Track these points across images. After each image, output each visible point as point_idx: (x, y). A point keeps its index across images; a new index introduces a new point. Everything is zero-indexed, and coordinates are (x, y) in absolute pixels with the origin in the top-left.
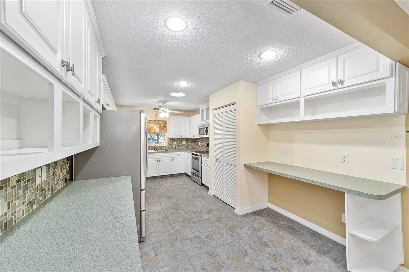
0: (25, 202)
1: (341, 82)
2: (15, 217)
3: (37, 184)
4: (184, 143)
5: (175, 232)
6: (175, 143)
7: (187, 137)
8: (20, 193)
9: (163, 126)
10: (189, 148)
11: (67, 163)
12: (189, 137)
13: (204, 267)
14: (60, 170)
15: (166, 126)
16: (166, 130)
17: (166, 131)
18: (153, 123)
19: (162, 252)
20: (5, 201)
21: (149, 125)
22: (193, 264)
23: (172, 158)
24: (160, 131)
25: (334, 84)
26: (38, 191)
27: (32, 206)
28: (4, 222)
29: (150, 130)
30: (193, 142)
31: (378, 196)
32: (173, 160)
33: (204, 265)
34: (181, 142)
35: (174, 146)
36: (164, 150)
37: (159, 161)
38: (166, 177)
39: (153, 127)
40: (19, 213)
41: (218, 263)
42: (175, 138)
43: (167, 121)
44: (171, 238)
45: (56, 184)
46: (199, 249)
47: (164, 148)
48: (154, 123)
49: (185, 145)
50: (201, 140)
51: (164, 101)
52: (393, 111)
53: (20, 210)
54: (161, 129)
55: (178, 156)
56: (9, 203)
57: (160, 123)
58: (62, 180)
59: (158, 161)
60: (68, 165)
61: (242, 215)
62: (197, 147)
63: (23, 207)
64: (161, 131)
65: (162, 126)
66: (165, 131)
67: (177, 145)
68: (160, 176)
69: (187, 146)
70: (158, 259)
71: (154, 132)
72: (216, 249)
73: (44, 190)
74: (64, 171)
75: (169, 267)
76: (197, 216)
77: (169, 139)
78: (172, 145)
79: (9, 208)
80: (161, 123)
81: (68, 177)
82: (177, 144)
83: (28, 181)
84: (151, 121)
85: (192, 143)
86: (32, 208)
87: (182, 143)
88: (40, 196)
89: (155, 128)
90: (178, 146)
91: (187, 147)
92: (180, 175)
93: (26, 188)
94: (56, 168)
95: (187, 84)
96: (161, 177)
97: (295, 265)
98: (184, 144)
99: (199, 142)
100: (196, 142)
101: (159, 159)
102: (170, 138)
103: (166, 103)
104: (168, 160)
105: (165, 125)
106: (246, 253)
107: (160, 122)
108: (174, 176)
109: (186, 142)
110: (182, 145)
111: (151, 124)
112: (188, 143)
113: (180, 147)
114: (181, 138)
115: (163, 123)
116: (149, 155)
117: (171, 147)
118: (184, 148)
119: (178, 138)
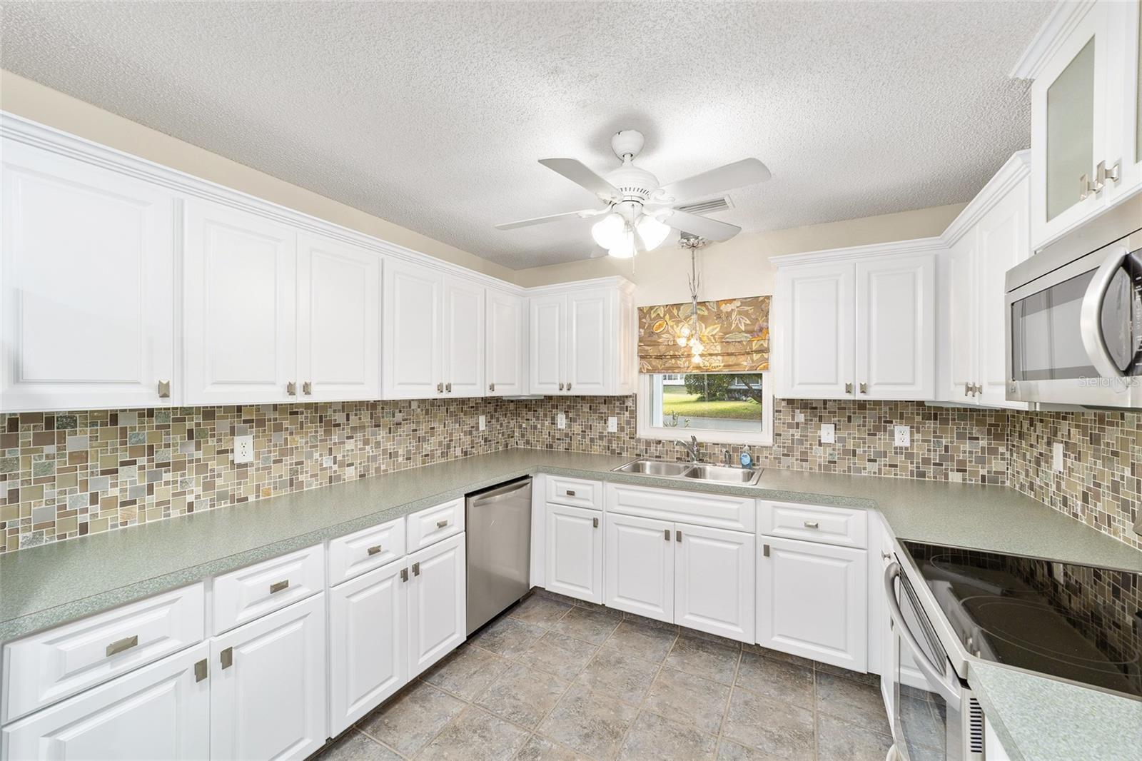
4: (903, 437)
6: (828, 434)
7: (921, 391)
9: (743, 328)
10: (955, 477)
12: (936, 393)
15: (763, 331)
16: (767, 350)
17: (766, 360)
18: (685, 319)
21: (668, 332)
23: (766, 539)
24: (726, 358)
29: (674, 357)
30: (998, 437)
34: (877, 428)
35: (820, 455)
37: (679, 539)
42: (825, 402)
43: (768, 297)
47: (746, 461)
48: (694, 317)
49: (910, 456)
50: (1084, 431)
54: (731, 349)
55: (812, 534)
57: (729, 314)
59: (673, 536)
62: (1038, 482)
64: (730, 360)
65: (741, 332)
66: (756, 357)
67: (839, 446)
68: (682, 628)
69: (926, 462)
77: (784, 404)
78: (801, 442)
80: (734, 315)
82: (841, 440)
84: (679, 310)
85: (983, 443)
87: (881, 435)
90: (846, 452)
91: (930, 471)
98: (898, 443)
99: (1058, 449)
100: (1021, 436)
101: (679, 527)
102: (790, 402)
104: (734, 546)
105: (755, 321)
107: (726, 308)
109: (916, 430)
110: (885, 454)
111: (678, 322)
112: (944, 441)
113: (868, 465)
114: (877, 403)
115: (746, 314)
116: (622, 493)
117: (797, 454)
118: (905, 476)
119: (846, 401)
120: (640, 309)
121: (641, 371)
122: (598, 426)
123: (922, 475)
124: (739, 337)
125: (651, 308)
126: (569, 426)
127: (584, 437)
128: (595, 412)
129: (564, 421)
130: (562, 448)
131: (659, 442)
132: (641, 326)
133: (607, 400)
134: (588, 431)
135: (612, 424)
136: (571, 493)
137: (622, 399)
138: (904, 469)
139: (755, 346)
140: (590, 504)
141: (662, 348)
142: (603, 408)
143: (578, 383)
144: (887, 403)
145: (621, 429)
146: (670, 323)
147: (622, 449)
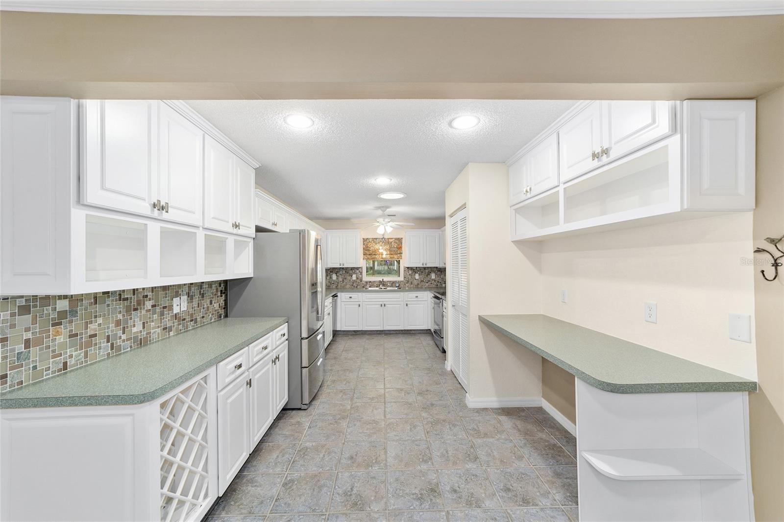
0: (161, 327)
1: (606, 152)
2: (150, 337)
3: (174, 312)
4: (433, 276)
5: (351, 408)
6: (417, 276)
7: (437, 264)
8: (155, 316)
9: (396, 247)
11: (221, 296)
13: (354, 457)
14: (208, 302)
15: (401, 248)
16: (402, 253)
17: (401, 256)
18: (378, 243)
19: (318, 426)
20: (140, 321)
21: (373, 247)
22: (343, 449)
23: (407, 302)
24: (390, 255)
25: (595, 156)
26: (176, 319)
27: (169, 332)
28: (139, 338)
29: (375, 255)
31: (609, 384)
32: (407, 305)
33: (356, 455)
34: (428, 274)
35: (415, 282)
36: (396, 288)
37: (385, 306)
38: (396, 334)
39: (378, 250)
40: (154, 335)
41: (377, 458)
42: (416, 268)
43: (402, 238)
44: (339, 414)
45: (203, 317)
46: (365, 436)
47: (397, 285)
48: (381, 242)
49: (435, 281)
51: (383, 207)
52: (677, 209)
53: (155, 332)
54: (392, 253)
55: (416, 299)
56: (144, 323)
57: (391, 242)
58: (212, 314)
59: (383, 305)
60: (223, 299)
61: (474, 409)
63: (159, 330)
64: (392, 256)
66: (399, 255)
68: (385, 330)
69: (438, 282)
70: (309, 432)
71: (381, 257)
72: (389, 442)
73: (184, 320)
74: (216, 306)
75: (314, 444)
76: (399, 395)
77: (406, 268)
78: (411, 279)
79: (144, 327)
80: (393, 243)
81: (222, 312)
82: (420, 278)
83: (165, 307)
84: (376, 240)
86: (169, 334)
87: (429, 276)
88: (179, 325)
89: (381, 251)
90: (421, 281)
91: (439, 284)
92: (421, 332)
93: (162, 314)
94: (203, 300)
95: (389, 180)
96: (389, 332)
97: (499, 498)
98: (432, 278)
101: (385, 303)
102: (408, 268)
103: (387, 210)
104: (399, 305)
105: (398, 245)
106: (430, 459)
107: (390, 240)
108: (410, 333)
109: (436, 274)
110: (430, 281)
111: (376, 244)
112: (441, 277)
113: (426, 284)
114: (428, 268)
115: (396, 243)
116: (367, 295)
117: (410, 282)
118: (434, 286)
119: (421, 267)
120: (363, 239)
121: (364, 259)
122: (349, 278)
123: (437, 285)
124: (394, 249)
125: (367, 239)
126: (337, 279)
127: (343, 282)
128: (347, 273)
129: (335, 277)
130: (334, 287)
131: (370, 282)
132: (364, 244)
133: (352, 269)
134: (345, 280)
135: (354, 277)
136: (350, 297)
137: (357, 268)
138: (434, 284)
139: (399, 252)
140: (357, 300)
141: (371, 252)
142: (351, 272)
143: (347, 263)
144: (430, 267)
145: (357, 278)
146: (374, 244)
147: (358, 285)
